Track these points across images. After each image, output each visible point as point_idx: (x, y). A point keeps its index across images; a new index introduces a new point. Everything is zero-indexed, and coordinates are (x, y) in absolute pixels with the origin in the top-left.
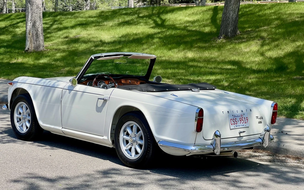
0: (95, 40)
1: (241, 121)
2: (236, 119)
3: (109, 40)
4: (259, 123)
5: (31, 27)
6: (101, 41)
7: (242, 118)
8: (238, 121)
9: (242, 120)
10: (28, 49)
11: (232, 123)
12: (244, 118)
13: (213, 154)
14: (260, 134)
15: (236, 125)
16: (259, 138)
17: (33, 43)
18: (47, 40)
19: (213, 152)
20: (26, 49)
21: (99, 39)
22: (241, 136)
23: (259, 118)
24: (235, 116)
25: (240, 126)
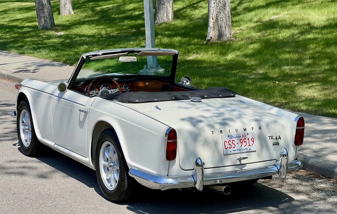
0: (301, 23)
1: (242, 143)
2: (233, 140)
3: (323, 23)
4: (273, 145)
5: (214, 8)
6: (309, 24)
7: (244, 139)
8: (238, 144)
9: (244, 142)
10: (210, 39)
11: (227, 145)
12: (248, 139)
13: (195, 188)
14: (276, 160)
15: (234, 149)
16: (274, 165)
17: (217, 30)
18: (235, 24)
19: (194, 186)
20: (208, 38)
21: (306, 22)
22: (242, 163)
23: (274, 138)
24: (232, 137)
25: (240, 150)
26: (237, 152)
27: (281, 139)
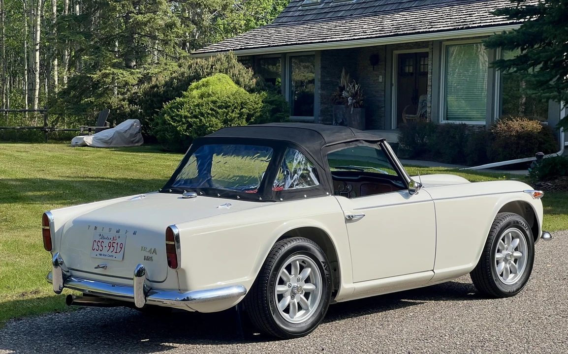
1: (110, 247)
7: (113, 243)
8: (106, 247)
9: (113, 246)
11: (96, 247)
12: (117, 244)
15: (101, 253)
24: (103, 238)
25: (105, 255)
26: (102, 257)
27: (156, 254)
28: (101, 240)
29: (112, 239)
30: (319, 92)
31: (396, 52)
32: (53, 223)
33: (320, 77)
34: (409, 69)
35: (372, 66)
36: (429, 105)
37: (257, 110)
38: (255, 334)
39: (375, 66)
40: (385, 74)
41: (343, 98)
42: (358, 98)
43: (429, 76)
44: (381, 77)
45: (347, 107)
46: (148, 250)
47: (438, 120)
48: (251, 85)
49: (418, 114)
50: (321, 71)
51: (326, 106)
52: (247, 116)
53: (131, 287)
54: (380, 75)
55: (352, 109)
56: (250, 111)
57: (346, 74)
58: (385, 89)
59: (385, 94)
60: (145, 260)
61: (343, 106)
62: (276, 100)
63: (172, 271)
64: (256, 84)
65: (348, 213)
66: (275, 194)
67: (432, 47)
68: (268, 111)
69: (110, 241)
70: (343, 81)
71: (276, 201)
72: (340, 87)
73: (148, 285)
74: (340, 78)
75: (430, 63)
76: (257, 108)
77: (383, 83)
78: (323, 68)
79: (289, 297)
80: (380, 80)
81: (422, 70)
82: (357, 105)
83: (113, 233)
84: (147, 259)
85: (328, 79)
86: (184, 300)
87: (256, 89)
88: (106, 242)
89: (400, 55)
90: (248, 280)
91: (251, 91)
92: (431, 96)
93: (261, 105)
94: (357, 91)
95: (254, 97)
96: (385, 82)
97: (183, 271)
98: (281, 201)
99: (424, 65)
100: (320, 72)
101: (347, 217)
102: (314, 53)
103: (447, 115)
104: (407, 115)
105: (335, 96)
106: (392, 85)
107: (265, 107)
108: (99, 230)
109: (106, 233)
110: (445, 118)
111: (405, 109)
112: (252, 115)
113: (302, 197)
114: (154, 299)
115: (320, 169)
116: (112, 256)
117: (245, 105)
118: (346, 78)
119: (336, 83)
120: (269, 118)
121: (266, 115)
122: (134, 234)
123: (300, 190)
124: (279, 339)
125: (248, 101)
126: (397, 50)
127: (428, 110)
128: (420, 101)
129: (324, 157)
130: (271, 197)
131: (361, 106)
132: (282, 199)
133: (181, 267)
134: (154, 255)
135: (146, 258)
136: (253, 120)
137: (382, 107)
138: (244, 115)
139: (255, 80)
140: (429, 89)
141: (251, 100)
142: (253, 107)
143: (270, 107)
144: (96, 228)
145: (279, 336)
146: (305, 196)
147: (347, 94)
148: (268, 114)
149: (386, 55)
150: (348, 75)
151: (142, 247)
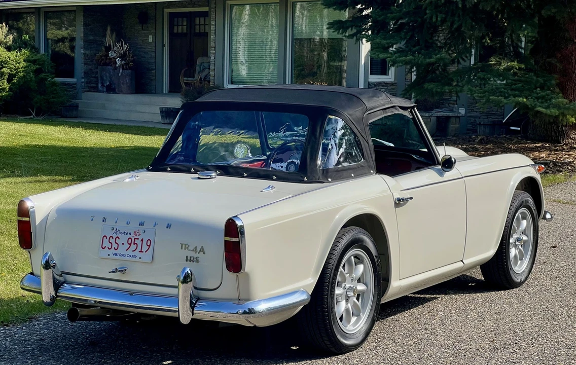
2: (117, 237)
7: (135, 239)
8: (123, 244)
9: (134, 244)
11: (106, 243)
12: (142, 240)
15: (115, 252)
24: (117, 232)
25: (123, 256)
26: (118, 257)
27: (204, 253)
28: (115, 236)
29: (132, 234)
30: (82, 51)
31: (167, 11)
32: (34, 212)
33: (83, 35)
34: (182, 28)
35: (141, 25)
36: (212, 67)
37: (19, 70)
38: (294, 348)
39: (144, 25)
40: (155, 33)
41: (110, 59)
42: (128, 59)
43: (212, 37)
44: (150, 37)
45: (116, 68)
46: (191, 248)
47: (223, 84)
48: (7, 42)
49: (197, 77)
50: (84, 29)
51: (90, 67)
52: (8, 76)
53: (175, 299)
54: (150, 35)
55: (121, 71)
56: (11, 71)
57: (112, 33)
58: (155, 50)
59: (155, 55)
60: (187, 261)
61: (110, 67)
62: (38, 59)
63: (230, 276)
64: (13, 41)
65: (397, 196)
66: (321, 172)
67: (215, 6)
68: (32, 72)
69: (130, 236)
70: (109, 40)
71: (324, 182)
72: (106, 47)
73: (195, 293)
74: (105, 36)
75: (213, 23)
76: (19, 68)
77: (154, 44)
78: (85, 25)
79: (344, 302)
80: (150, 40)
81: (197, 31)
82: (126, 68)
83: (134, 226)
84: (190, 260)
85: (92, 38)
86: (245, 313)
87: (14, 46)
88: (123, 239)
89: (171, 14)
90: (310, 282)
91: (9, 49)
92: (215, 58)
93: (23, 64)
94: (126, 51)
95: (13, 55)
96: (155, 43)
97: (247, 276)
98: (330, 182)
99: (199, 25)
100: (82, 30)
101: (397, 201)
102: (75, 8)
103: (232, 79)
104: (185, 78)
105: (101, 56)
106: (163, 46)
107: (28, 67)
108: (110, 223)
109: (121, 226)
110: (230, 82)
111: (183, 72)
112: (14, 76)
113: (349, 177)
114: (203, 313)
115: (363, 142)
116: (135, 256)
117: (5, 64)
118: (112, 37)
119: (100, 42)
120: (34, 79)
121: (30, 76)
122: (167, 227)
123: (347, 168)
124: (335, 354)
125: (8, 60)
126: (169, 8)
127: (212, 73)
128: (197, 63)
129: (366, 126)
130: (318, 177)
131: (130, 68)
132: (330, 180)
133: (246, 270)
134: (201, 255)
135: (189, 258)
136: (15, 81)
137: (153, 69)
138: (5, 76)
139: (11, 37)
140: (212, 51)
141: (12, 58)
142: (15, 66)
143: (34, 67)
144: (104, 220)
145: (336, 351)
146: (353, 175)
147: (114, 55)
148: (32, 75)
149: (156, 13)
150: (114, 34)
151: (182, 245)
